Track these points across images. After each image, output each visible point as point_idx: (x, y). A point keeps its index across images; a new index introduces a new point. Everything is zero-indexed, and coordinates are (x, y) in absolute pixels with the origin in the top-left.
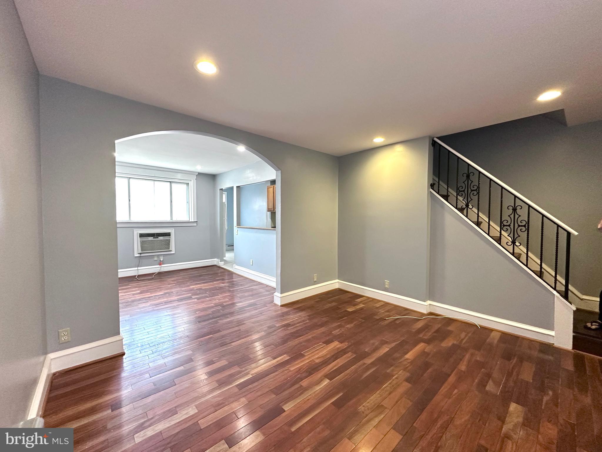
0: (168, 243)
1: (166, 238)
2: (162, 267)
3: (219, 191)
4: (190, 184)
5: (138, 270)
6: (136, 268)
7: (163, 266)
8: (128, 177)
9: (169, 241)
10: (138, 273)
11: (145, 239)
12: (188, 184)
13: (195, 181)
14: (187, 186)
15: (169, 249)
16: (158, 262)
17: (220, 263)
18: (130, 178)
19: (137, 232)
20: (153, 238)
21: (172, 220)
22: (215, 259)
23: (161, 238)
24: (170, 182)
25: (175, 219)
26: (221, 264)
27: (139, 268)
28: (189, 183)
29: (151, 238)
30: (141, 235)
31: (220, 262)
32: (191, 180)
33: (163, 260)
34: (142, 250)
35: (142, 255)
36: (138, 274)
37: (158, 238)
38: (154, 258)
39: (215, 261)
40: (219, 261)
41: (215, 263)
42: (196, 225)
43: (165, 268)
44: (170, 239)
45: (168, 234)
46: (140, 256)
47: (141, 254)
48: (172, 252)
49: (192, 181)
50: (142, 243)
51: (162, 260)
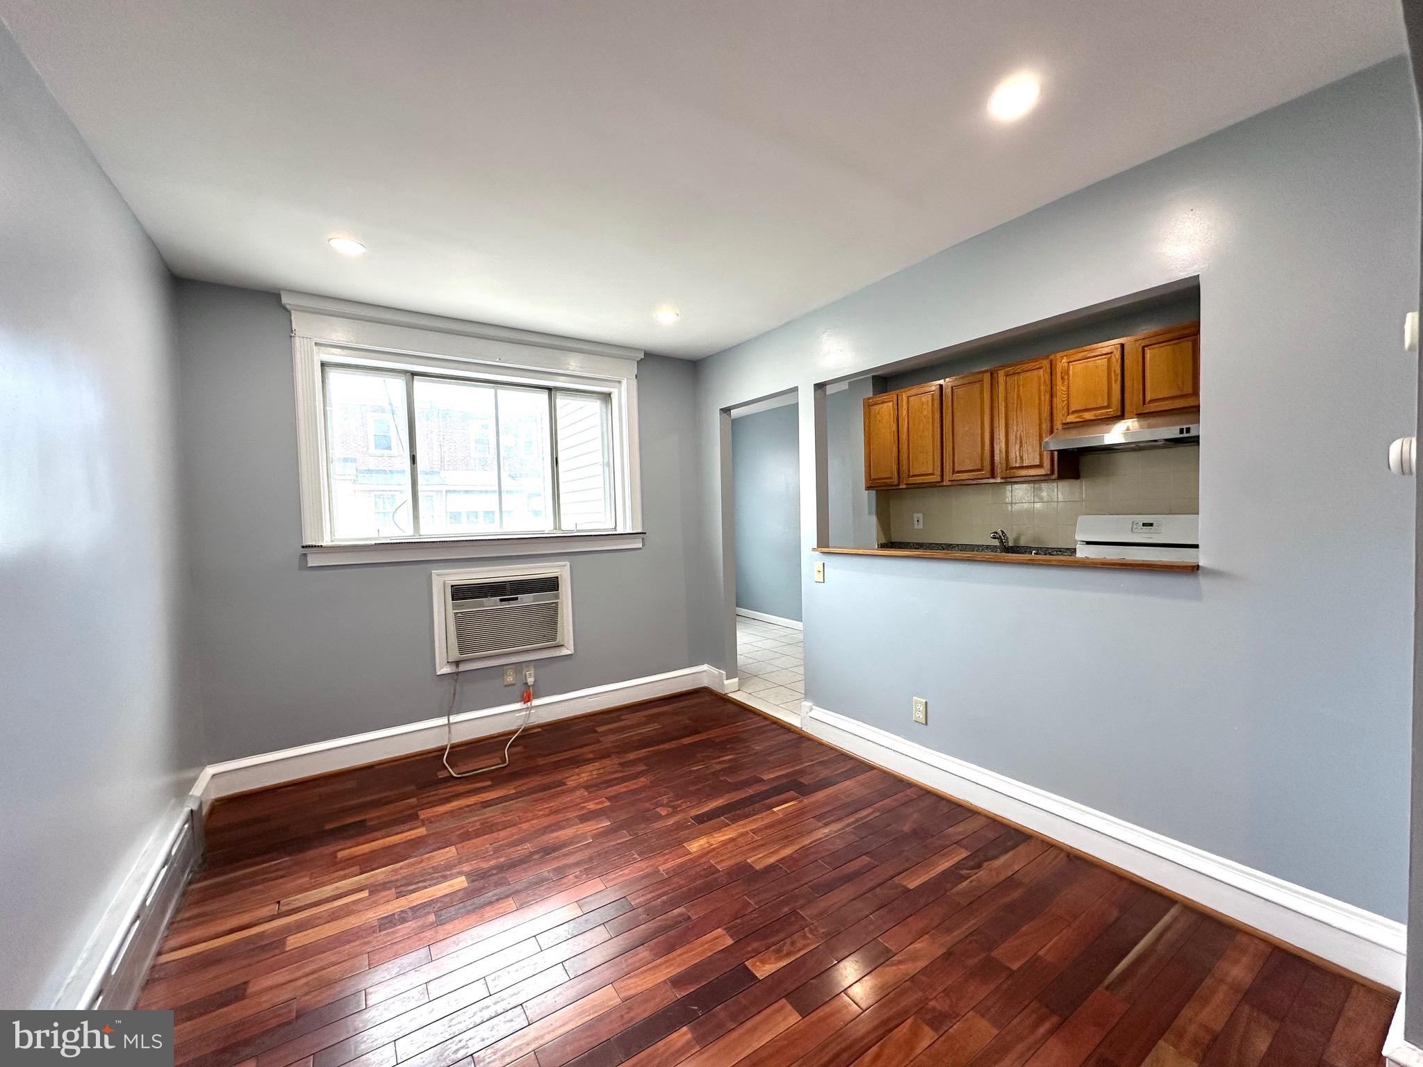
0: (551, 616)
1: (544, 598)
2: (532, 707)
3: (716, 417)
4: (615, 398)
5: (449, 724)
6: (443, 721)
7: (536, 702)
8: (406, 372)
9: (554, 609)
10: (449, 739)
11: (471, 606)
12: (607, 397)
13: (635, 382)
14: (604, 406)
15: (555, 639)
16: (519, 689)
17: (726, 682)
18: (414, 374)
19: (441, 579)
20: (501, 600)
21: (560, 528)
22: (705, 667)
23: (526, 599)
24: (549, 389)
25: (569, 524)
26: (730, 687)
27: (454, 719)
28: (609, 394)
29: (492, 603)
30: (460, 593)
31: (727, 679)
32: (620, 382)
33: (535, 682)
34: (462, 650)
35: (463, 668)
36: (452, 742)
37: (517, 599)
38: (503, 675)
39: (703, 674)
40: (725, 677)
41: (705, 682)
42: (640, 545)
43: (541, 712)
44: (557, 603)
45: (551, 585)
46: (457, 673)
47: (457, 663)
48: (565, 652)
49: (624, 383)
50: (462, 622)
51: (531, 680)
